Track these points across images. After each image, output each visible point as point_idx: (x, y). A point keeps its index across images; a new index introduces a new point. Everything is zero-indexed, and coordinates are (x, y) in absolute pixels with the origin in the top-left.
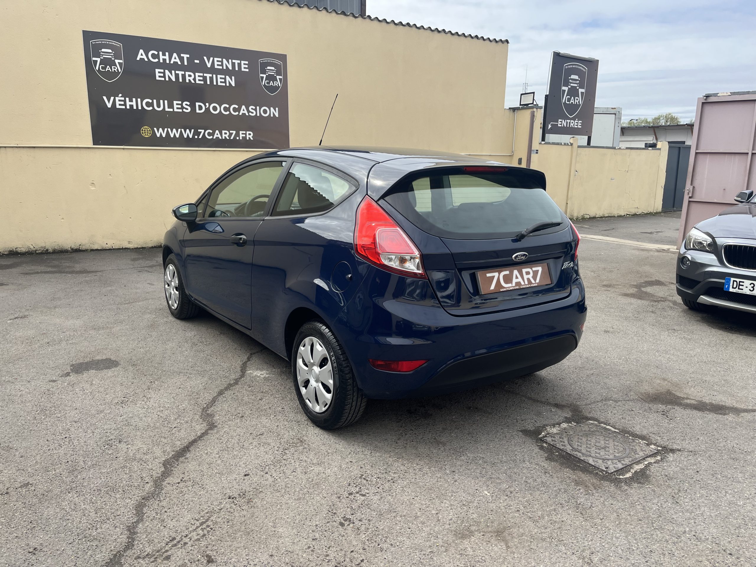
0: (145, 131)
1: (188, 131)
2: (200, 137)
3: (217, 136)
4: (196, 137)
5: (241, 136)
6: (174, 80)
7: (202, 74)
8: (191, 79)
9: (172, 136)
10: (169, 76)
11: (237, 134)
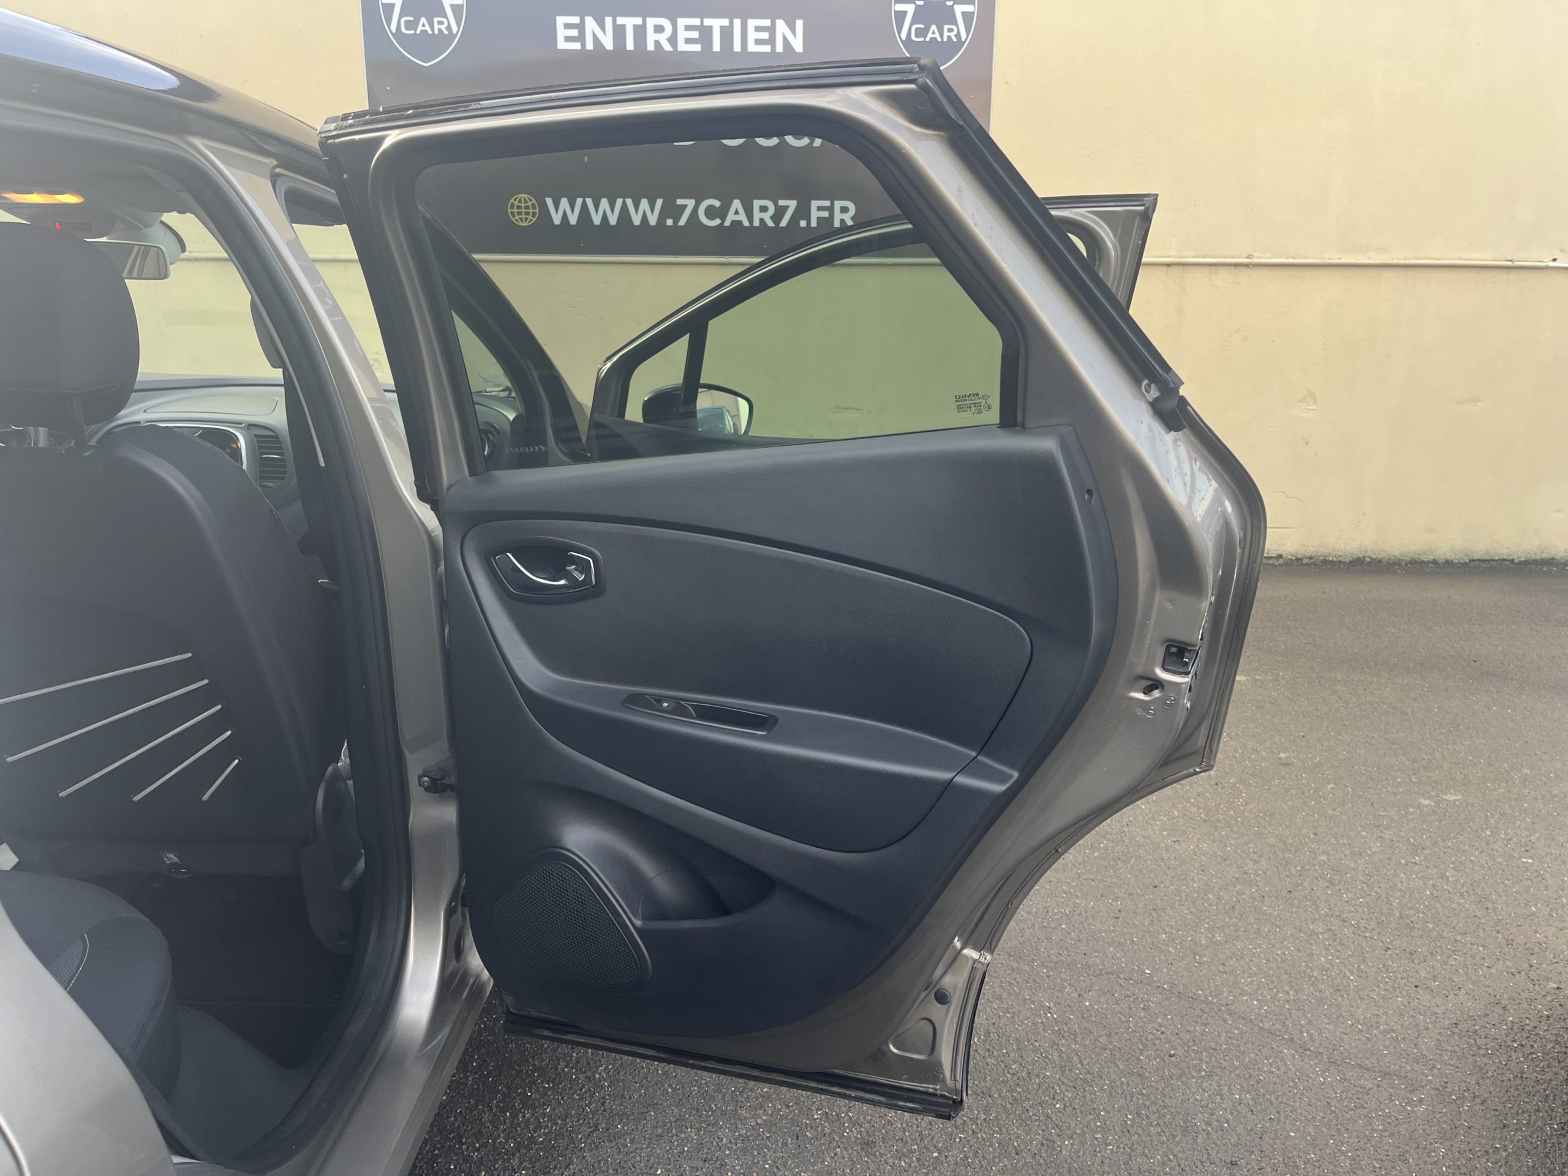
0: (519, 207)
1: (644, 204)
2: (682, 222)
3: (737, 218)
4: (670, 222)
5: (815, 215)
6: (608, 43)
7: (696, 22)
8: (663, 38)
9: (597, 220)
10: (594, 34)
11: (803, 211)
